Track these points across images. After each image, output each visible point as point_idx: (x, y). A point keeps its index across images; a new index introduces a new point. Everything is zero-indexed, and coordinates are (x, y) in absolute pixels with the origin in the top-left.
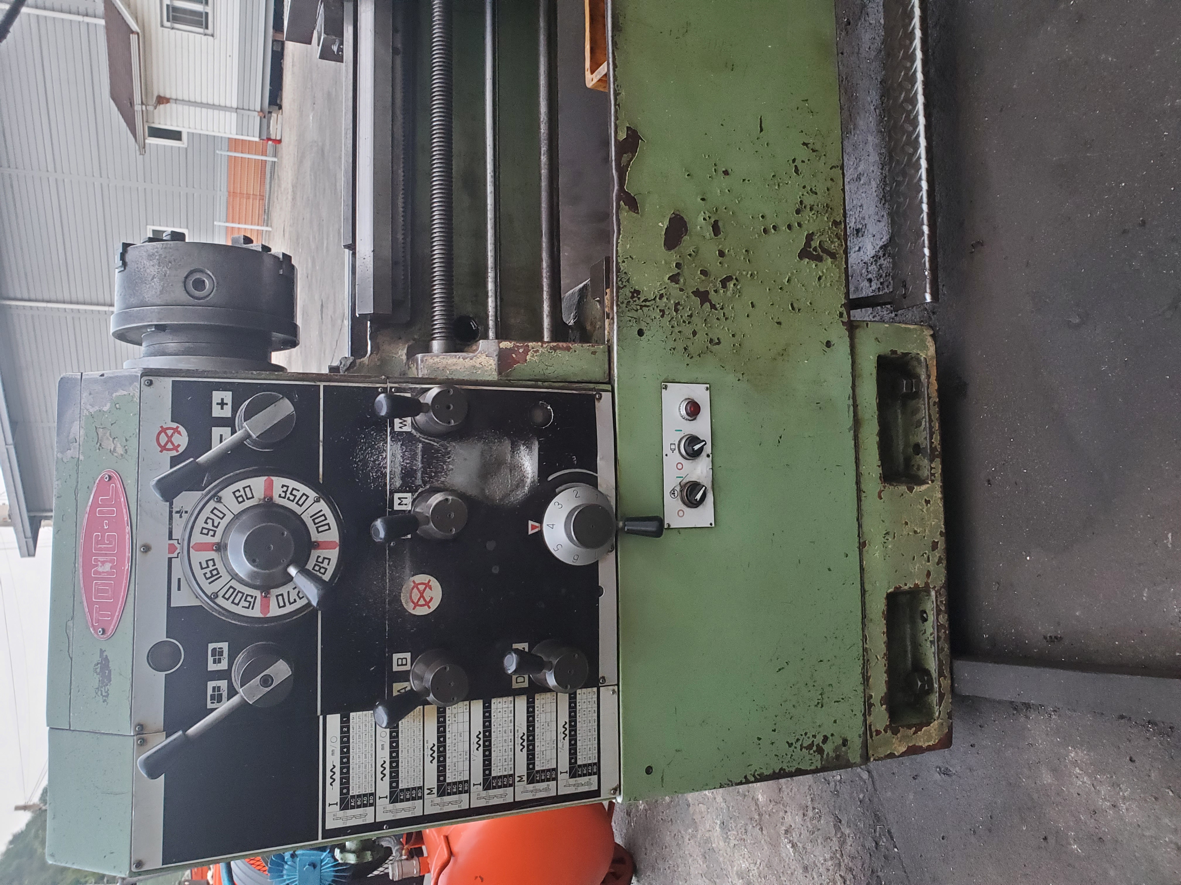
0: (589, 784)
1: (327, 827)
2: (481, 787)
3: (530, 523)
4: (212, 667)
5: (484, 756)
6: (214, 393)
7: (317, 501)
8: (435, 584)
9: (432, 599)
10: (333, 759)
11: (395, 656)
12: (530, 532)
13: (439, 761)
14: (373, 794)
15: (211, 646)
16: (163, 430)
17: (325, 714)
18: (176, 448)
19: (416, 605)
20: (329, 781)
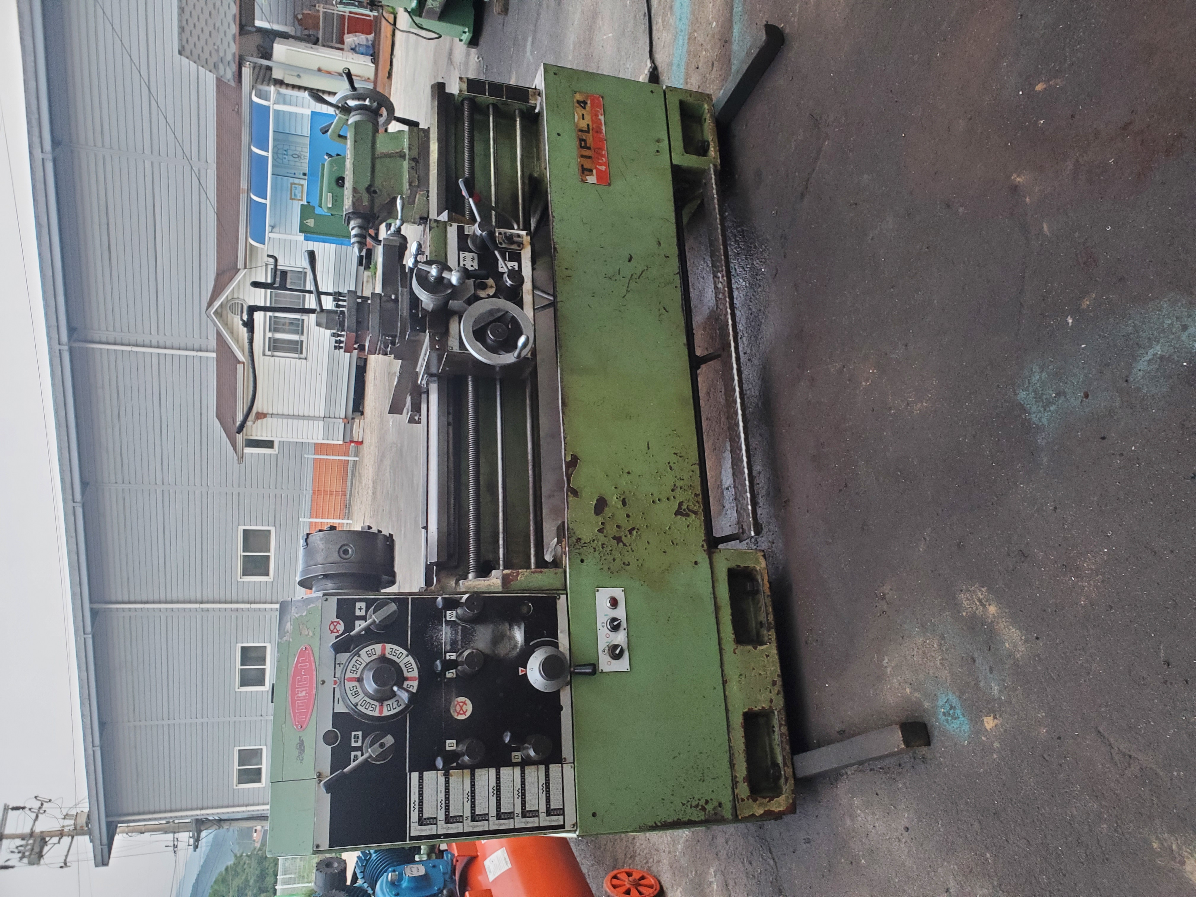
0: (558, 820)
1: (412, 835)
2: (495, 818)
3: (520, 669)
4: (353, 744)
5: (497, 800)
6: (357, 604)
7: (407, 656)
8: (468, 702)
9: (467, 710)
10: (415, 797)
11: (448, 742)
12: (520, 674)
13: (471, 802)
14: (436, 818)
15: (353, 733)
16: (332, 623)
17: (410, 772)
18: (338, 631)
19: (459, 714)
20: (412, 809)
